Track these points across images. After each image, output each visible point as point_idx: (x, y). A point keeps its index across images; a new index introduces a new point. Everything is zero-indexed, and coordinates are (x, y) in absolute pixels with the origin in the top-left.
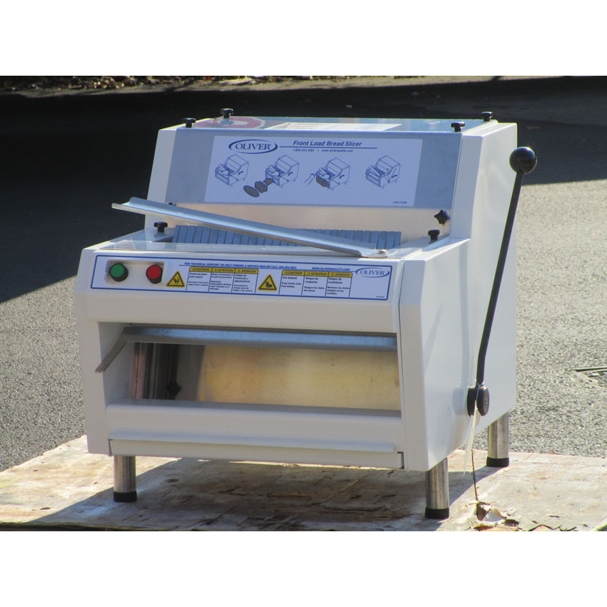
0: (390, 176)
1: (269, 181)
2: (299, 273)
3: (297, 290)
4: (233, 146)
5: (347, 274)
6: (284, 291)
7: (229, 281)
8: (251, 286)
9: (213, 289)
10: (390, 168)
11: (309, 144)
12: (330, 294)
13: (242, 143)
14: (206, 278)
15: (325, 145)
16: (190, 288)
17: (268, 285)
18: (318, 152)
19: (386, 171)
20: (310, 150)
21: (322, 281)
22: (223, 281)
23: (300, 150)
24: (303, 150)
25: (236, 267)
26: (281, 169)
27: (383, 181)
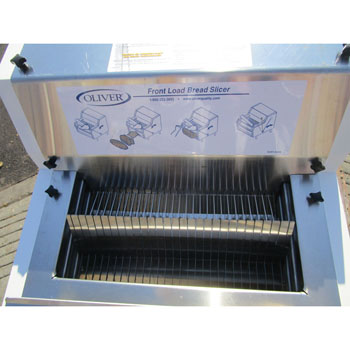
0: (265, 125)
1: (134, 134)
4: (81, 98)
10: (264, 117)
11: (167, 91)
13: (90, 94)
15: (186, 93)
19: (260, 121)
20: (169, 99)
23: (157, 100)
24: (162, 100)
26: (143, 122)
27: (257, 131)
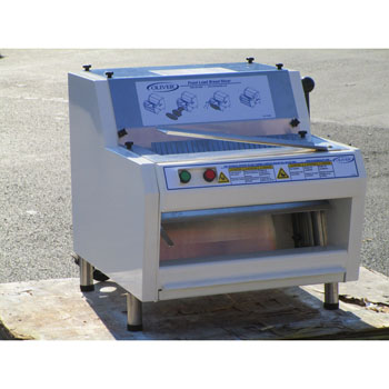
0: (255, 99)
1: (181, 109)
2: (299, 165)
3: (302, 176)
4: (150, 88)
5: (328, 162)
6: (294, 177)
7: (257, 175)
8: (272, 177)
9: (249, 181)
10: (253, 95)
12: (323, 176)
13: (155, 85)
14: (242, 174)
15: (209, 83)
16: (234, 183)
17: (283, 175)
18: (205, 88)
19: (252, 97)
20: (200, 87)
21: (315, 169)
22: (254, 175)
23: (193, 87)
24: (196, 87)
25: (258, 165)
26: (186, 100)
27: (252, 103)
